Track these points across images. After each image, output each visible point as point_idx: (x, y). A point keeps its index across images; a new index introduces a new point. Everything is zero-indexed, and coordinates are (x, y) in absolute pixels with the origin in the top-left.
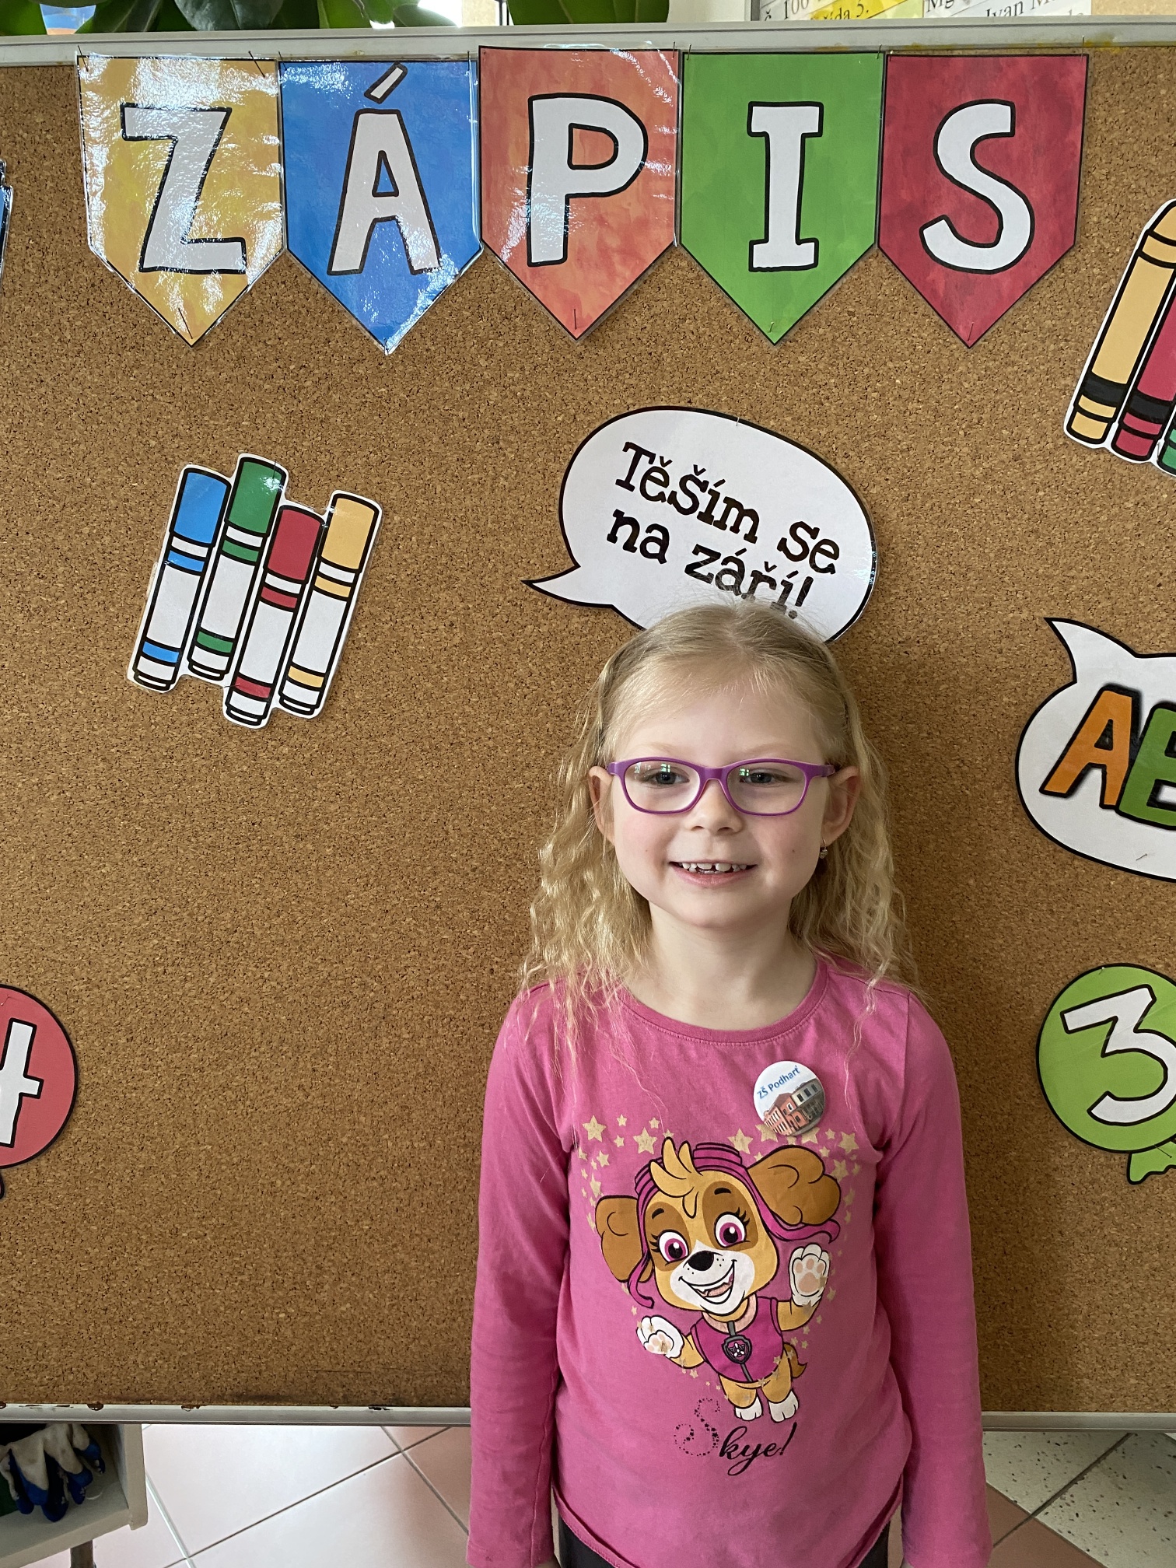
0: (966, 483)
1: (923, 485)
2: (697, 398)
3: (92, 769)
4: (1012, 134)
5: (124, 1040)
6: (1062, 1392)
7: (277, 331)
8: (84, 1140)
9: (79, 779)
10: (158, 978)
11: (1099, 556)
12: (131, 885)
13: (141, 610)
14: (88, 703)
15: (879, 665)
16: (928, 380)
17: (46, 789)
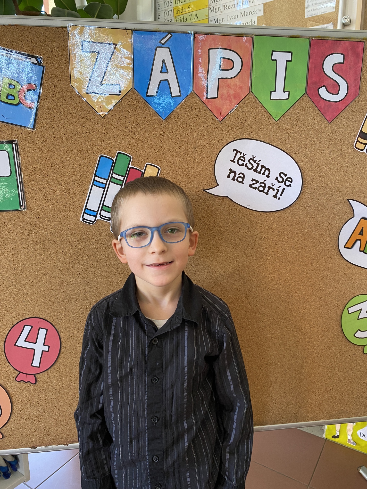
0: (327, 161)
1: (316, 162)
2: (254, 136)
3: (67, 249)
4: (343, 63)
5: (76, 332)
7: (129, 113)
8: (62, 364)
9: (63, 252)
11: (361, 182)
12: (80, 284)
13: (85, 199)
14: (67, 228)
15: (302, 213)
16: (318, 132)
17: (52, 256)
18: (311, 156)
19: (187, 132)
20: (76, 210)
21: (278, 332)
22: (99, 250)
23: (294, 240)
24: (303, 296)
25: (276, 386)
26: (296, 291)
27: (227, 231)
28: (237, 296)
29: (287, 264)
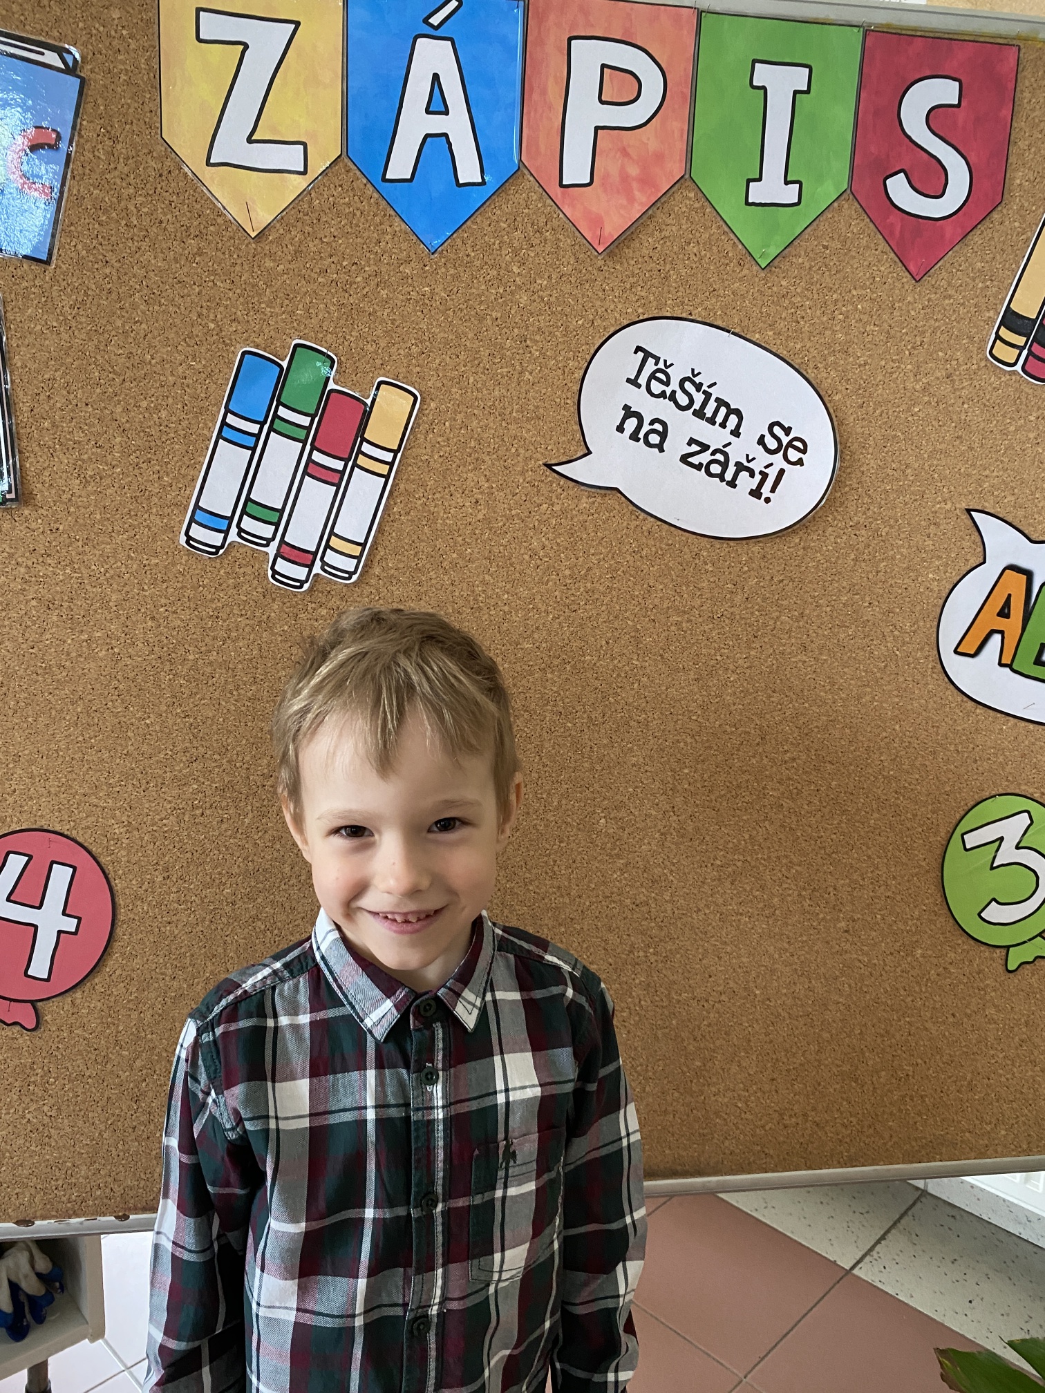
0: (908, 394)
1: (875, 395)
2: (697, 311)
3: (139, 626)
4: (959, 105)
5: (160, 879)
6: (948, 1146)
7: (332, 230)
8: (118, 972)
9: (128, 636)
10: (197, 820)
11: (1007, 459)
12: (174, 735)
13: (194, 480)
14: (139, 565)
15: (834, 545)
16: (883, 307)
17: (95, 645)
18: (862, 378)
19: (501, 291)
20: (170, 511)
21: (756, 897)
22: (234, 634)
23: (807, 626)
24: (833, 794)
25: (747, 1059)
27: (614, 593)
28: (636, 787)
29: (786, 696)
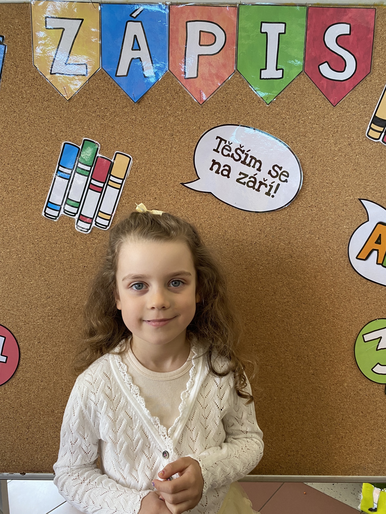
0: (332, 152)
1: (318, 153)
2: (241, 122)
3: (28, 247)
4: (350, 34)
5: (37, 343)
6: (362, 469)
7: (97, 96)
8: (21, 378)
9: (24, 250)
10: (50, 321)
11: (377, 178)
12: (41, 288)
13: (47, 191)
14: (28, 224)
15: (302, 214)
16: (320, 117)
17: (12, 254)
18: (312, 146)
20: (39, 203)
21: (274, 359)
23: (292, 247)
24: (306, 316)
26: (296, 309)
29: (284, 276)
